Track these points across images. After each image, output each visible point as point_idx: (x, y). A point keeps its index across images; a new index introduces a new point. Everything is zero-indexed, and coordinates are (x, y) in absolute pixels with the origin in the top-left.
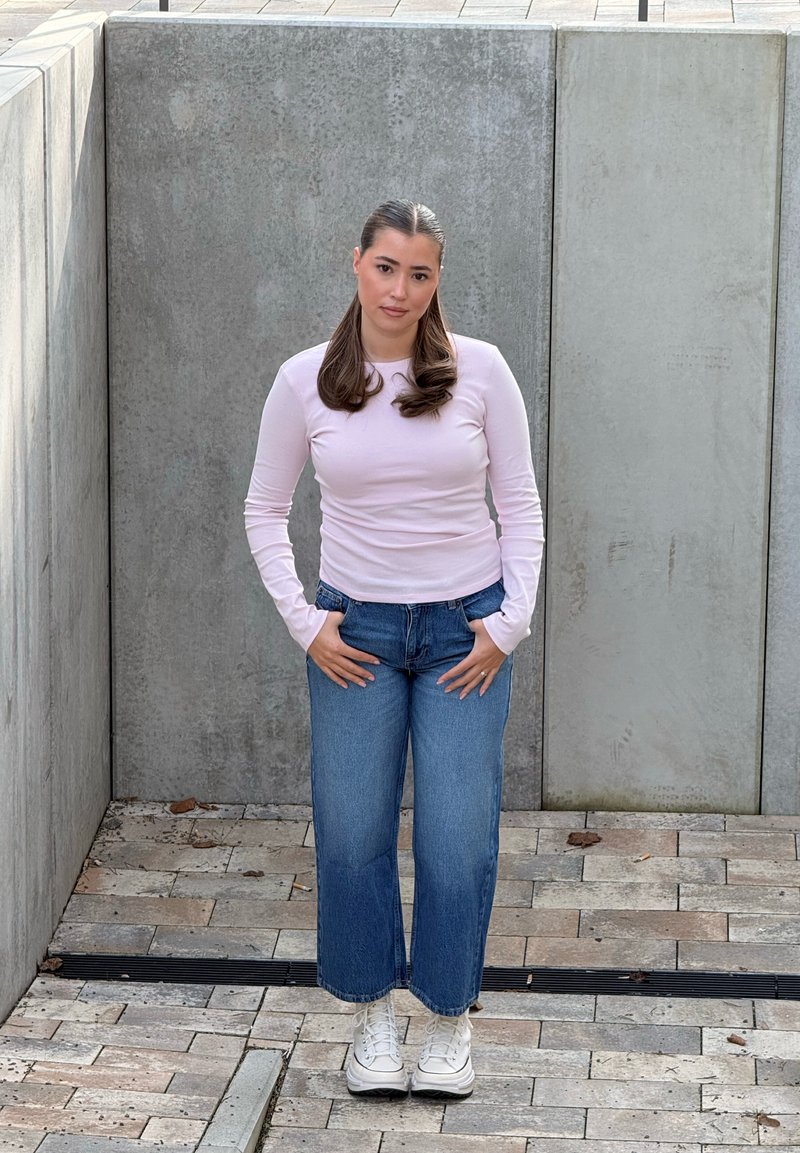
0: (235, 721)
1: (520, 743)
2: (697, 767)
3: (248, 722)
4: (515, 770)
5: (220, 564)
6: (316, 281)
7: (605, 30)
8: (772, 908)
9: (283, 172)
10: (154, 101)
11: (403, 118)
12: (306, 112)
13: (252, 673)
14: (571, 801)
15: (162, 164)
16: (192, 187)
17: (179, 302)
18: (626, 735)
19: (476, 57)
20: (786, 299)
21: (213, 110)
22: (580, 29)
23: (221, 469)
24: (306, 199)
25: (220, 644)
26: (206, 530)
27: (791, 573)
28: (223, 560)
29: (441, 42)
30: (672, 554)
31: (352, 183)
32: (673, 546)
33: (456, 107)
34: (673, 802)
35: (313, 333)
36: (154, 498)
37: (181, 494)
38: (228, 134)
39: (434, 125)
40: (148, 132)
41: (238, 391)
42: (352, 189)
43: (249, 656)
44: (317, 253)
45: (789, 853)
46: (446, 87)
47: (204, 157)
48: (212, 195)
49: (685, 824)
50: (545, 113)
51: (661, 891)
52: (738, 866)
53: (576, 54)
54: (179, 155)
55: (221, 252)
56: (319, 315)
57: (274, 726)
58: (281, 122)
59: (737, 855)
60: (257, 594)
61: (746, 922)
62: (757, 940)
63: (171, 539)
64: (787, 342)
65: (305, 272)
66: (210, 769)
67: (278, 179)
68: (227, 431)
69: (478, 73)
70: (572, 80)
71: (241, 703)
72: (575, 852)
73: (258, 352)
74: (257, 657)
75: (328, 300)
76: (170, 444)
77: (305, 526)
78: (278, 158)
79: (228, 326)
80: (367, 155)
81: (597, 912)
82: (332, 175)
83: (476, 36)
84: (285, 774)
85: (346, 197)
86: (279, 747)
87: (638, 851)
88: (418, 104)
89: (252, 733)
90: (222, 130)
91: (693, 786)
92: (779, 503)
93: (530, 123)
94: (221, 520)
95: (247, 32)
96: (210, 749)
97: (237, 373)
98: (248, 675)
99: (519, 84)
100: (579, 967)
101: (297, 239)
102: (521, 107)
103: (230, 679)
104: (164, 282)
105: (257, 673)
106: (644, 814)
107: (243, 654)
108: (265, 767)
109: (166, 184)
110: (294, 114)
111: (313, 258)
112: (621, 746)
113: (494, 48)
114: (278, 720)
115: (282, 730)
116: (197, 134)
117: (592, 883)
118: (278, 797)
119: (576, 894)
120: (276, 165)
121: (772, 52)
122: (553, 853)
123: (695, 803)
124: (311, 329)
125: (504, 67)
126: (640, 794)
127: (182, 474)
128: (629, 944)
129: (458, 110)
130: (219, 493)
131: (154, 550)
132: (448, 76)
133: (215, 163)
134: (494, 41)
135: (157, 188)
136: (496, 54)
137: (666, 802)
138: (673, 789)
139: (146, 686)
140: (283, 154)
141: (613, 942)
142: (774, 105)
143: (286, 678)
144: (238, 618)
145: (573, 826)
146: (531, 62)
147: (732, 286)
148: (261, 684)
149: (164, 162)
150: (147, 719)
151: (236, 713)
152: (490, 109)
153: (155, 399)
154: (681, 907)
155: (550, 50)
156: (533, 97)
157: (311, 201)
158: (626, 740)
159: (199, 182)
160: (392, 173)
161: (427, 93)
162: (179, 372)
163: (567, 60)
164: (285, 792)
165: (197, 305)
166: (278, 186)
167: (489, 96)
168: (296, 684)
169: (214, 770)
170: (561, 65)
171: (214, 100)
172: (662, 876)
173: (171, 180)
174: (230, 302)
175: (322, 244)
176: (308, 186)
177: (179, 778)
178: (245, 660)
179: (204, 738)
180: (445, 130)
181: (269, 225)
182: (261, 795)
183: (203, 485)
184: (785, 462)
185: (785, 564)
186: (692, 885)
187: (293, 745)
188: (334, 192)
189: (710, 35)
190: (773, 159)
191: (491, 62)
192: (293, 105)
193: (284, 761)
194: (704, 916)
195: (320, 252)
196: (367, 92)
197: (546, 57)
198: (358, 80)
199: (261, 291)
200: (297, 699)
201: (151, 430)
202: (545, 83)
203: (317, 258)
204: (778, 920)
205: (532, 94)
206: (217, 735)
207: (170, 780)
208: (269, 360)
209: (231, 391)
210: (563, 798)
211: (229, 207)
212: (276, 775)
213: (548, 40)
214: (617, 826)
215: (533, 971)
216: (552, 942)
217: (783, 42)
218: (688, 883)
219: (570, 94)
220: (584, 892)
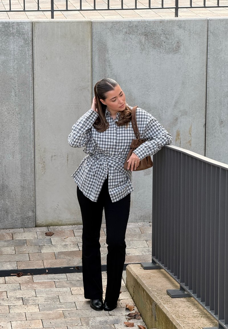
1: (29, 210)
2: (76, 213)
4: (28, 217)
7: (45, 22)
8: (103, 248)
14: (43, 224)
18: (57, 206)
19: (11, 30)
22: (39, 21)
29: (2, 26)
30: (68, 157)
32: (68, 155)
33: (7, 43)
34: (70, 222)
45: (103, 234)
46: (4, 37)
49: (74, 228)
50: (30, 44)
51: (73, 246)
53: (38, 28)
69: (12, 34)
70: (37, 35)
72: (48, 237)
81: (59, 252)
83: (11, 24)
87: (64, 236)
91: (75, 218)
93: (26, 46)
99: (23, 36)
100: (59, 267)
102: (24, 42)
106: (63, 226)
112: (56, 209)
113: (16, 27)
117: (55, 245)
119: (52, 248)
121: (89, 26)
122: (42, 238)
123: (76, 222)
125: (19, 32)
126: (61, 221)
128: (70, 260)
132: (4, 35)
134: (16, 25)
136: (17, 29)
137: (68, 223)
138: (70, 219)
141: (66, 260)
142: (90, 39)
145: (45, 231)
146: (26, 30)
147: (81, 87)
152: (16, 43)
154: (80, 249)
155: (31, 27)
156: (27, 39)
158: (57, 207)
163: (36, 29)
167: (15, 40)
170: (34, 31)
172: (73, 242)
180: (4, 49)
189: (72, 22)
190: (90, 54)
191: (15, 30)
197: (30, 29)
202: (30, 36)
205: (26, 39)
210: (41, 224)
213: (30, 25)
214: (57, 230)
215: (47, 269)
216: (50, 261)
217: (91, 23)
218: (80, 243)
219: (37, 39)
220: (54, 248)
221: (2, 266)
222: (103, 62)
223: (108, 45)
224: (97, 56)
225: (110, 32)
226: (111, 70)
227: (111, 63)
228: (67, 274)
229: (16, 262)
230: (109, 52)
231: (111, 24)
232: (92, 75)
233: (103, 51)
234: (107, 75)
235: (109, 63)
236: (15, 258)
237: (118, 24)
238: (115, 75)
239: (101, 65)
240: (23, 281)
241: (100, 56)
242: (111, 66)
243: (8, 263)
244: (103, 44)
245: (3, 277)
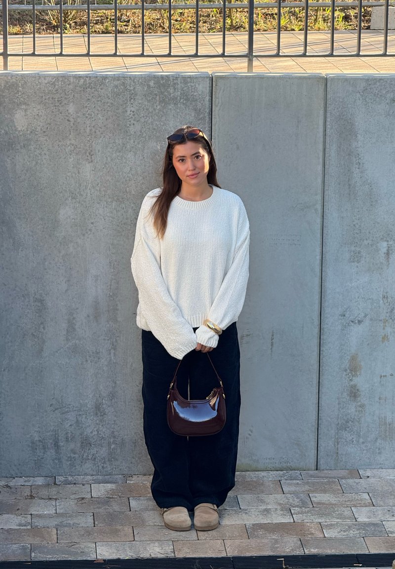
0: (49, 434)
2: (286, 447)
3: (56, 434)
5: (41, 353)
6: (91, 206)
8: (341, 518)
9: (73, 151)
10: (6, 116)
11: (135, 123)
12: (85, 120)
13: (58, 409)
15: (11, 148)
16: (26, 159)
17: (19, 218)
18: (250, 432)
19: (172, 91)
20: (328, 209)
21: (37, 120)
22: (224, 76)
23: (42, 303)
24: (85, 164)
25: (41, 394)
26: (34, 335)
27: (332, 347)
28: (42, 350)
29: (154, 84)
30: (272, 339)
31: (109, 156)
32: (273, 335)
33: (162, 116)
34: (274, 466)
36: (6, 320)
37: (21, 317)
38: (44, 132)
39: (151, 126)
40: (3, 132)
41: (50, 263)
42: (109, 159)
43: (56, 399)
44: (91, 192)
45: (338, 490)
46: (157, 106)
47: (32, 143)
48: (37, 163)
49: (281, 477)
50: (207, 119)
51: (282, 512)
52: (316, 497)
53: (222, 89)
54: (19, 143)
55: (42, 192)
56: (92, 223)
57: (69, 435)
58: (72, 125)
59: (313, 492)
60: (60, 367)
61: (330, 526)
62: (339, 536)
63: (15, 341)
64: (329, 231)
65: (85, 202)
66: (36, 459)
67: (71, 155)
68: (45, 284)
69: (173, 99)
70: (220, 102)
71: (52, 424)
72: (232, 494)
73: (61, 243)
74: (60, 400)
75: (97, 215)
76: (15, 292)
77: (85, 332)
78: (71, 144)
79: (45, 230)
80: (117, 141)
81: (254, 525)
82: (99, 152)
83: (172, 80)
84: (75, 460)
85: (106, 163)
86: (72, 446)
88: (142, 115)
89: (58, 439)
90: (41, 130)
91: (284, 457)
92: (326, 312)
93: (199, 124)
94: (42, 330)
95: (54, 80)
96: (36, 449)
97: (50, 254)
98: (56, 410)
99: (194, 104)
101: (80, 185)
102: (195, 116)
103: (46, 412)
104: (11, 208)
105: (60, 408)
106: (259, 472)
107: (53, 399)
108: (65, 457)
109: (13, 158)
110: (79, 121)
111: (89, 194)
112: (247, 438)
113: (181, 86)
114: (71, 432)
115: (74, 437)
116: (29, 132)
117: (246, 510)
118: (72, 472)
119: (240, 516)
120: (69, 147)
121: (320, 86)
123: (285, 465)
124: (88, 231)
125: (186, 96)
126: (257, 462)
127: (22, 307)
128: (276, 541)
129: (163, 118)
130: (40, 316)
131: (6, 347)
132: (157, 101)
133: (38, 146)
134: (181, 83)
135: (8, 160)
136: (182, 89)
137: (270, 466)
138: (274, 459)
139: (3, 417)
140: (73, 142)
141: (268, 540)
142: (322, 112)
143: (75, 410)
144: (50, 380)
146: (200, 93)
147: (301, 204)
148: (63, 413)
150: (3, 434)
151: (49, 429)
152: (179, 117)
153: (7, 269)
154: (295, 520)
155: (210, 87)
156: (201, 111)
157: (88, 165)
158: (249, 435)
159: (30, 157)
160: (129, 150)
161: (147, 109)
162: (20, 254)
163: (218, 91)
164: (75, 469)
165: (29, 220)
166: (71, 158)
167: (178, 111)
168: (81, 413)
169: (38, 460)
170: (215, 94)
171: (37, 115)
172: (280, 504)
173: (15, 156)
174: (46, 218)
175: (94, 187)
176: (86, 158)
177: (19, 465)
178: (54, 402)
179: (33, 443)
180: (156, 128)
181: (66, 178)
182: (62, 471)
183: (32, 312)
184: (329, 292)
185: (329, 343)
186: (297, 509)
187: (79, 445)
188: (99, 160)
189: (289, 78)
190: (322, 139)
191: (179, 93)
192: (79, 117)
193: (75, 453)
194: (308, 524)
195: (93, 191)
196: (117, 109)
197: (208, 90)
198: (112, 103)
199: (62, 212)
200: (81, 421)
201: (5, 285)
202: (207, 103)
203: (91, 194)
204: (346, 525)
205: (200, 109)
206: (40, 441)
207: (15, 465)
208: (67, 247)
209: (46, 263)
211: (45, 169)
212: (70, 461)
213: (208, 82)
214: (249, 479)
215: (233, 558)
216: (237, 542)
217: (325, 81)
218: (294, 507)
219: (220, 109)
220: (244, 515)
222: (347, 157)
223: (357, 124)
224: (334, 146)
225: (361, 99)
226: (362, 172)
227: (362, 158)
229: (171, 543)
230: (359, 136)
231: (363, 84)
232: (324, 182)
233: (347, 135)
234: (354, 182)
235: (357, 158)
236: (170, 534)
237: (378, 84)
238: (369, 181)
239: (342, 163)
241: (341, 144)
242: (361, 164)
243: (157, 544)
244: (348, 123)
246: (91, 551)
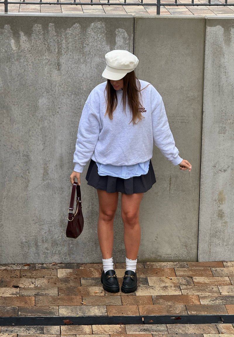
0: (32, 238)
1: (123, 242)
2: (178, 248)
3: (36, 238)
4: (121, 250)
5: (27, 188)
6: (58, 97)
7: (150, 17)
8: (211, 293)
9: (48, 63)
10: (6, 41)
11: (86, 46)
12: (55, 44)
13: (37, 222)
15: (9, 61)
16: (18, 68)
17: (14, 105)
20: (206, 101)
21: (25, 43)
22: (142, 17)
23: (27, 157)
24: (55, 71)
25: (27, 213)
26: (22, 177)
27: (207, 186)
28: (28, 186)
30: (170, 181)
31: (70, 66)
32: (171, 178)
33: (103, 42)
34: (170, 259)
35: (57, 114)
36: (6, 167)
37: (14, 166)
38: (30, 51)
39: (96, 48)
40: (4, 50)
41: (33, 133)
42: (70, 68)
43: (36, 217)
44: (58, 88)
45: (210, 274)
46: (100, 36)
47: (22, 58)
48: (25, 70)
49: (175, 266)
51: (175, 288)
52: (196, 279)
53: (141, 25)
54: (14, 58)
55: (28, 88)
56: (59, 108)
57: (44, 239)
58: (47, 47)
59: (195, 276)
60: (39, 197)
61: (204, 298)
62: (210, 304)
63: (11, 180)
64: (206, 114)
65: (55, 95)
66: (24, 253)
67: (46, 65)
68: (29, 145)
71: (33, 232)
72: (144, 276)
73: (39, 120)
74: (39, 217)
75: (62, 103)
76: (11, 150)
77: (54, 175)
78: (46, 59)
79: (30, 112)
80: (75, 57)
81: (157, 296)
82: (63, 64)
84: (48, 254)
85: (68, 71)
86: (46, 245)
87: (163, 275)
88: (91, 41)
89: (37, 241)
90: (28, 49)
91: (177, 253)
92: (204, 164)
93: (126, 47)
94: (28, 174)
95: (36, 19)
96: (24, 247)
97: (33, 127)
98: (36, 223)
99: (123, 34)
101: (52, 84)
102: (123, 42)
103: (30, 224)
104: (9, 98)
105: (39, 222)
106: (162, 263)
107: (34, 216)
108: (41, 252)
109: (10, 67)
110: (51, 44)
111: (57, 90)
112: (154, 242)
113: (115, 23)
114: (45, 237)
115: (47, 240)
116: (20, 51)
117: (153, 286)
118: (46, 261)
119: (149, 290)
120: (45, 61)
121: (202, 24)
123: (177, 259)
124: (56, 113)
126: (160, 257)
127: (15, 159)
128: (171, 307)
129: (103, 43)
130: (26, 165)
131: (6, 184)
132: (100, 32)
133: (25, 60)
134: (115, 21)
135: (7, 68)
136: (116, 25)
137: (168, 259)
138: (171, 255)
139: (3, 227)
140: (47, 57)
141: (165, 306)
142: (202, 40)
143: (48, 223)
144: (33, 205)
146: (127, 27)
147: (189, 97)
148: (40, 225)
149: (9, 60)
150: (3, 238)
151: (32, 235)
153: (6, 135)
154: (183, 293)
155: (133, 23)
157: (56, 72)
158: (156, 240)
159: (20, 66)
160: (82, 63)
161: (94, 37)
162: (14, 127)
163: (138, 26)
164: (48, 259)
165: (20, 106)
166: (46, 67)
167: (113, 38)
168: (51, 225)
169: (25, 254)
170: (136, 28)
171: (25, 40)
172: (174, 283)
173: (11, 66)
174: (30, 104)
175: (60, 86)
176: (56, 67)
177: (13, 257)
178: (35, 218)
179: (22, 243)
180: (99, 49)
181: (43, 80)
182: (40, 261)
183: (22, 162)
184: (205, 152)
185: (205, 183)
186: (184, 286)
187: (50, 245)
188: (64, 69)
189: (182, 19)
190: (202, 57)
191: (114, 27)
192: (51, 42)
193: (48, 250)
194: (191, 296)
195: (59, 88)
196: (75, 37)
198: (72, 34)
199: (40, 101)
200: (52, 230)
201: (5, 146)
203: (58, 90)
204: (214, 297)
205: (127, 38)
206: (26, 242)
207: (11, 257)
208: (43, 122)
209: (31, 132)
211: (30, 74)
212: (45, 254)
214: (155, 267)
215: (143, 317)
216: (146, 307)
217: (205, 21)
218: (182, 285)
220: (151, 290)
221: (89, 311)
222: (218, 68)
223: (224, 47)
224: (210, 61)
226: (227, 78)
227: (227, 69)
228: (168, 325)
229: (105, 307)
230: (226, 56)
233: (218, 55)
234: (222, 84)
235: (224, 69)
236: (105, 301)
238: (231, 83)
239: (215, 72)
240: (114, 331)
241: (214, 60)
242: (227, 73)
243: (96, 307)
244: (219, 47)
245: (89, 325)
246: (56, 311)
